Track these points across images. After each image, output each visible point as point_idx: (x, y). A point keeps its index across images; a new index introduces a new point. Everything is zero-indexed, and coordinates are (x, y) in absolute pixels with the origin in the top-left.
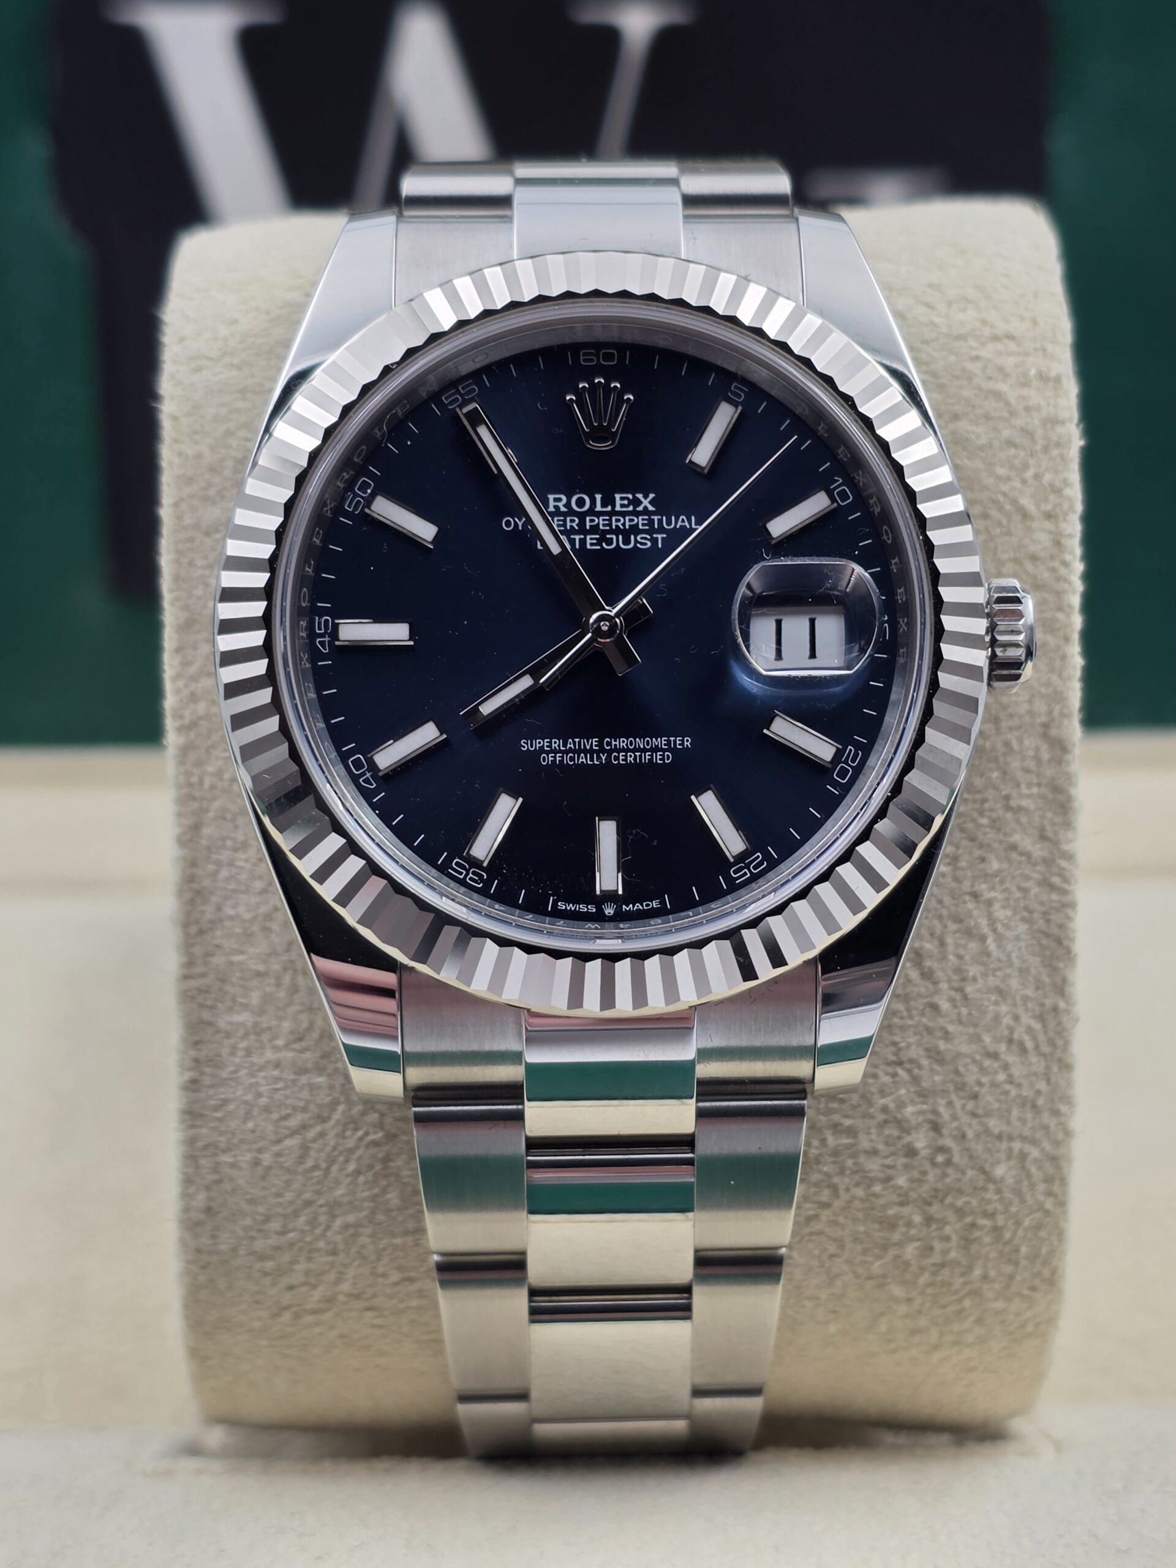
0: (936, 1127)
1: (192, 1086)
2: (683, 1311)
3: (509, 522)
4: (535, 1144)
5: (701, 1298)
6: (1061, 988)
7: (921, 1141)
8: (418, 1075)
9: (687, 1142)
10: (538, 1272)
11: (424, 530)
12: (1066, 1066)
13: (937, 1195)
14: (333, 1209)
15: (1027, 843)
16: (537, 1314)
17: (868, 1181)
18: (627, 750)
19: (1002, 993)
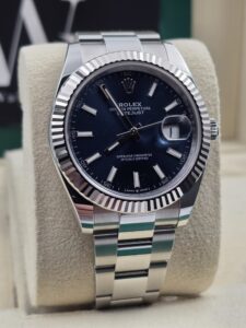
0: (195, 233)
1: (39, 234)
2: (146, 275)
4: (119, 242)
5: (150, 272)
6: (218, 202)
7: (192, 236)
8: (96, 228)
9: (151, 239)
10: (118, 269)
11: (94, 112)
12: (219, 218)
13: (195, 247)
14: (72, 258)
16: (117, 278)
17: (181, 245)
18: (139, 157)
19: (207, 204)
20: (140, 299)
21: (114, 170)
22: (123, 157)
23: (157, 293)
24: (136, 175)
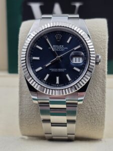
0: (91, 109)
2: (66, 126)
3: (49, 48)
4: (51, 108)
5: (68, 125)
6: (104, 95)
8: (39, 101)
9: (65, 109)
10: (52, 121)
11: (41, 49)
12: (105, 103)
13: (92, 115)
15: (101, 81)
16: (52, 126)
17: (85, 114)
18: (60, 70)
19: (98, 95)
20: (67, 138)
21: (48, 75)
22: (52, 70)
23: (74, 136)
24: (58, 78)
